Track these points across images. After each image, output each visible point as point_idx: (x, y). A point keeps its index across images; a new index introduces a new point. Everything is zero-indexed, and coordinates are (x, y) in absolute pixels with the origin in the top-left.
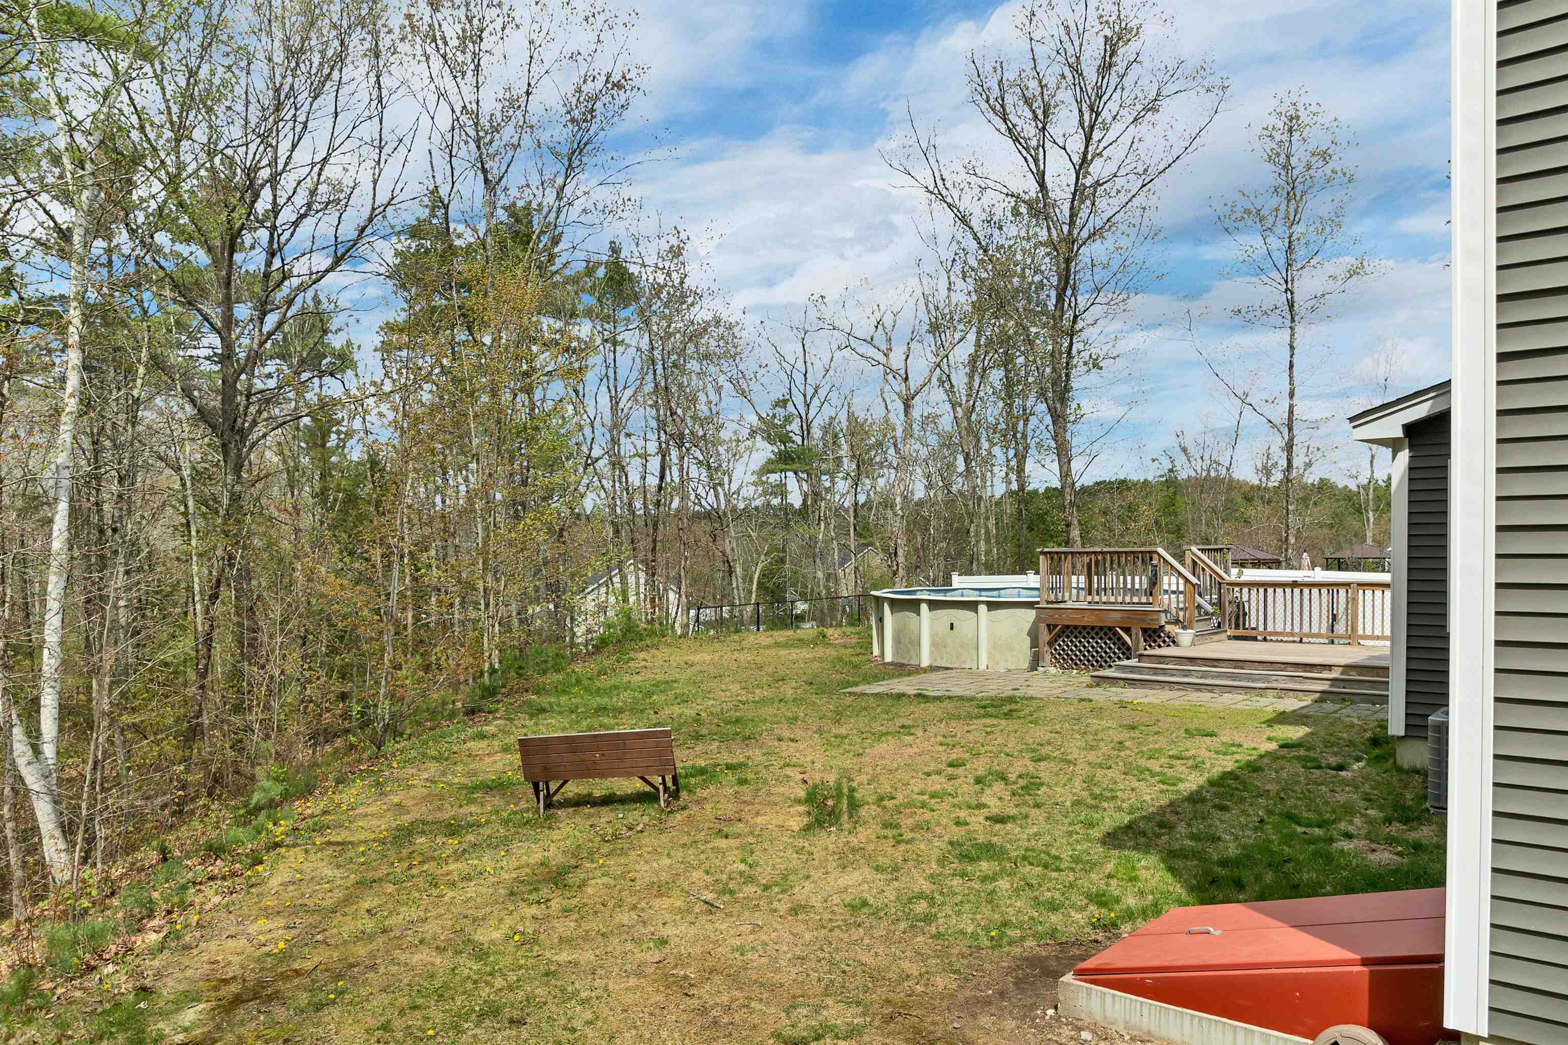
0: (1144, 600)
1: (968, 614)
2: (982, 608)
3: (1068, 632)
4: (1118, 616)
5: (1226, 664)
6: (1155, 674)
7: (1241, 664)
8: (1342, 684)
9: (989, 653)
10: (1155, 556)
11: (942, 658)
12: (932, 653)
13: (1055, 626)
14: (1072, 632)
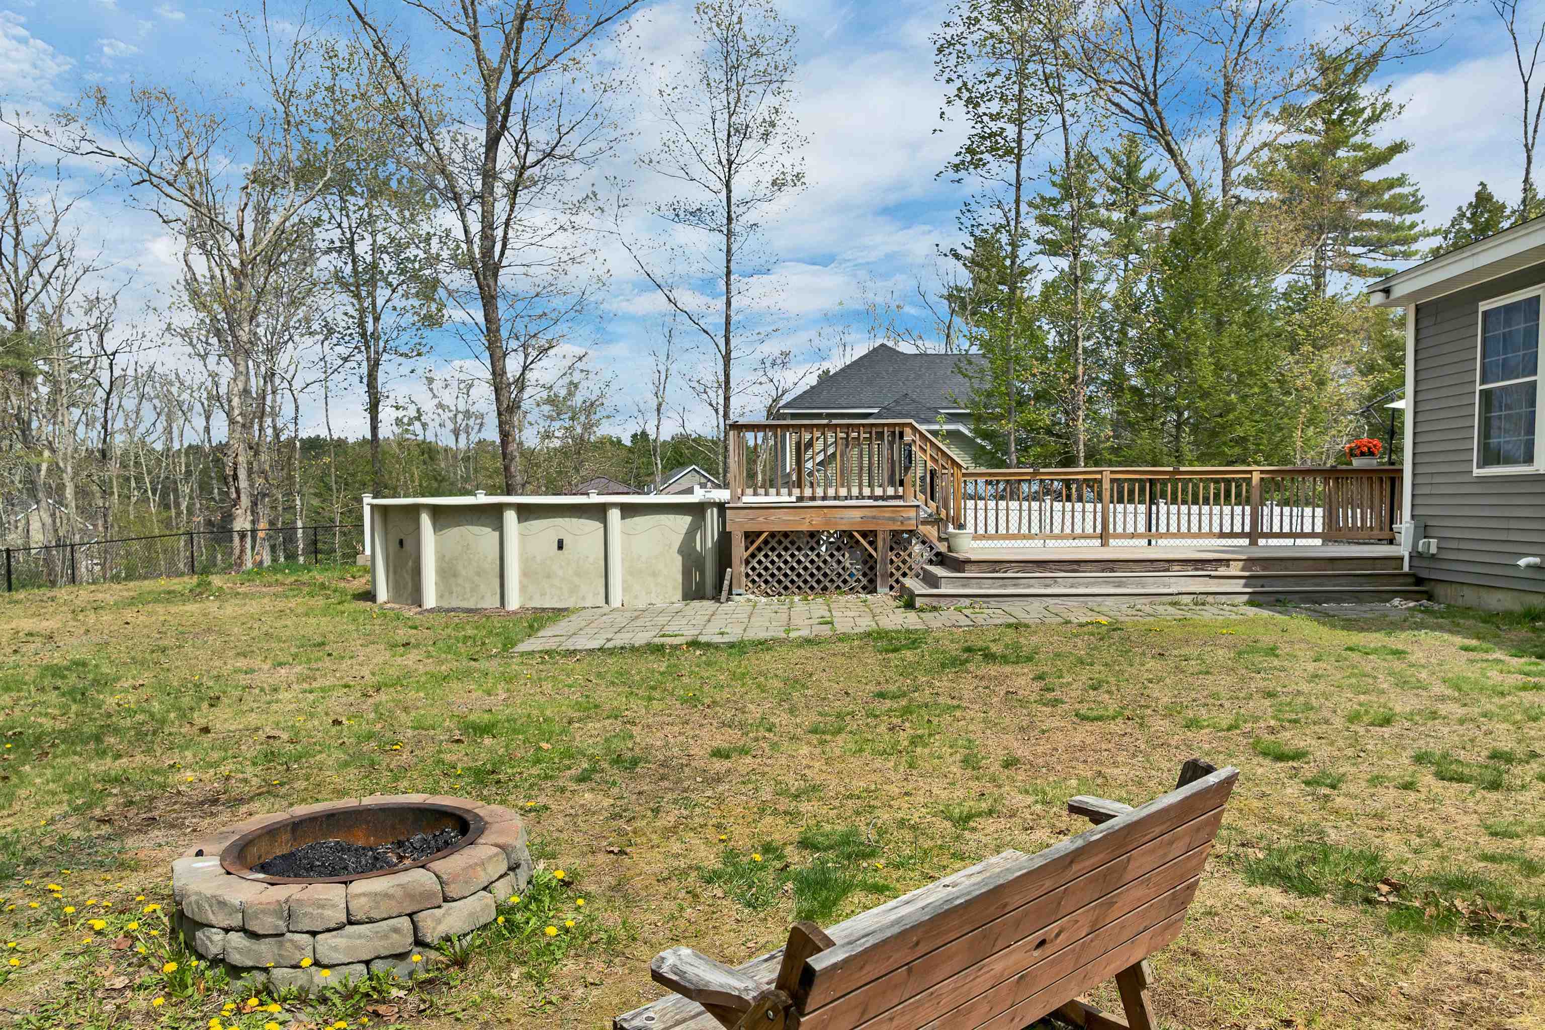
0: (890, 491)
1: (590, 527)
2: (614, 515)
3: (773, 543)
4: (857, 514)
5: (1089, 567)
6: (1004, 586)
7: (1111, 565)
8: (1261, 581)
9: (624, 581)
10: (908, 431)
11: (543, 594)
12: (523, 588)
13: (760, 534)
14: (780, 542)
